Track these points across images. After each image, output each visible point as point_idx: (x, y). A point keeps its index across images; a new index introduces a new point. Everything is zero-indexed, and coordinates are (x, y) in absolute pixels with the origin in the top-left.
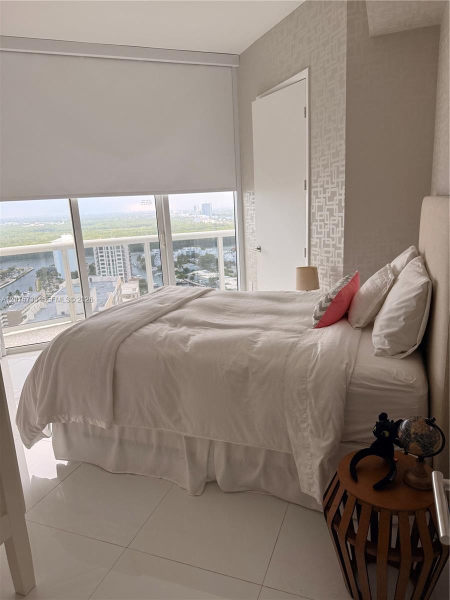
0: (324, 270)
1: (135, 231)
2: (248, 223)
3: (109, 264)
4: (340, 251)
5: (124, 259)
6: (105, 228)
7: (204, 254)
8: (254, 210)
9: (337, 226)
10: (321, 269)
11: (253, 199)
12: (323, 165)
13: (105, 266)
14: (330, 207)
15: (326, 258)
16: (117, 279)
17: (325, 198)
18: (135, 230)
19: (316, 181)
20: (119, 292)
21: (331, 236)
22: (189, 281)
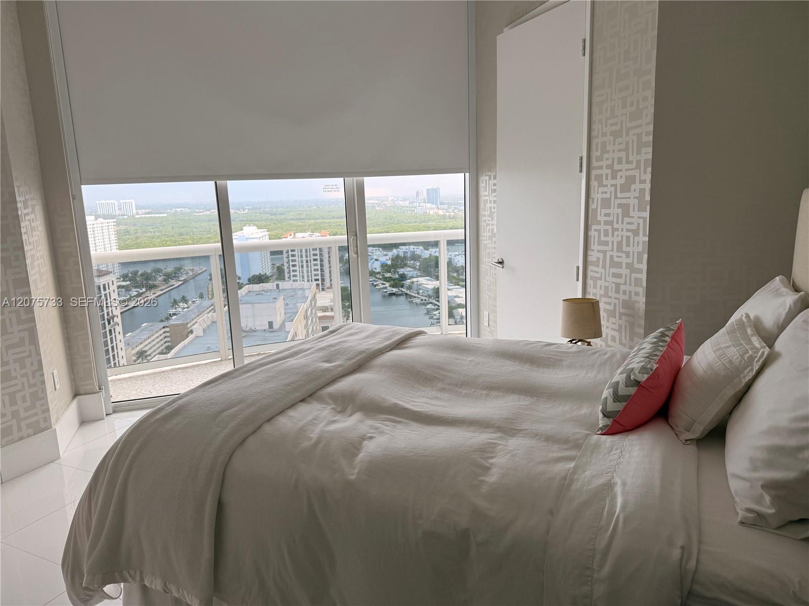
0: (610, 304)
1: (337, 224)
2: (485, 221)
3: (302, 266)
4: (639, 276)
5: (321, 260)
6: (300, 219)
7: (427, 256)
8: (495, 202)
9: (636, 233)
10: (605, 303)
11: (495, 185)
12: (612, 133)
13: (297, 268)
14: (624, 201)
15: (614, 285)
16: (311, 286)
17: (615, 186)
18: (337, 222)
19: (599, 159)
20: (313, 303)
21: (624, 250)
22: (406, 292)
